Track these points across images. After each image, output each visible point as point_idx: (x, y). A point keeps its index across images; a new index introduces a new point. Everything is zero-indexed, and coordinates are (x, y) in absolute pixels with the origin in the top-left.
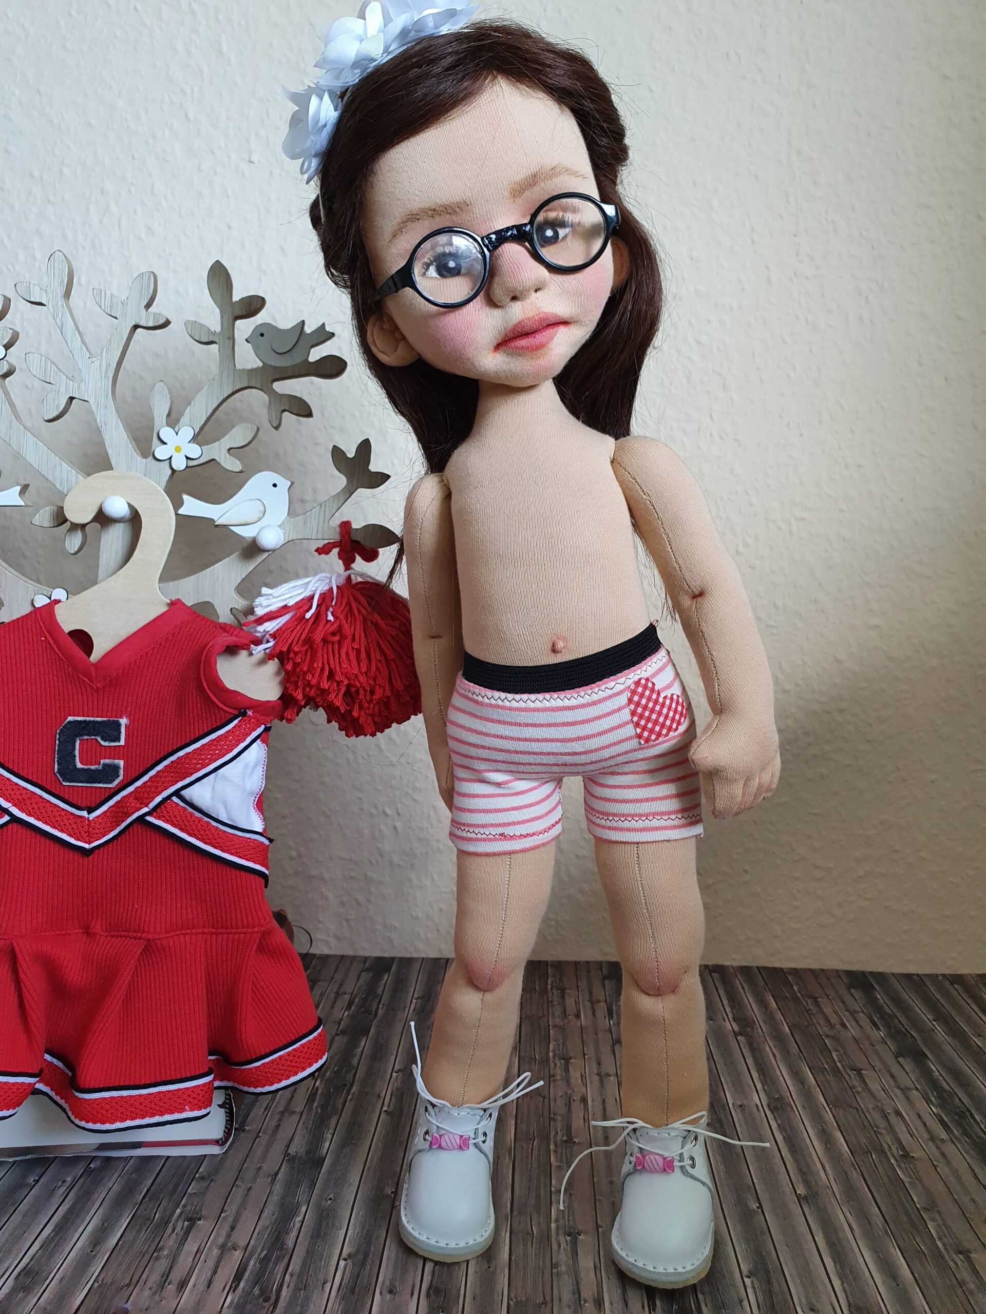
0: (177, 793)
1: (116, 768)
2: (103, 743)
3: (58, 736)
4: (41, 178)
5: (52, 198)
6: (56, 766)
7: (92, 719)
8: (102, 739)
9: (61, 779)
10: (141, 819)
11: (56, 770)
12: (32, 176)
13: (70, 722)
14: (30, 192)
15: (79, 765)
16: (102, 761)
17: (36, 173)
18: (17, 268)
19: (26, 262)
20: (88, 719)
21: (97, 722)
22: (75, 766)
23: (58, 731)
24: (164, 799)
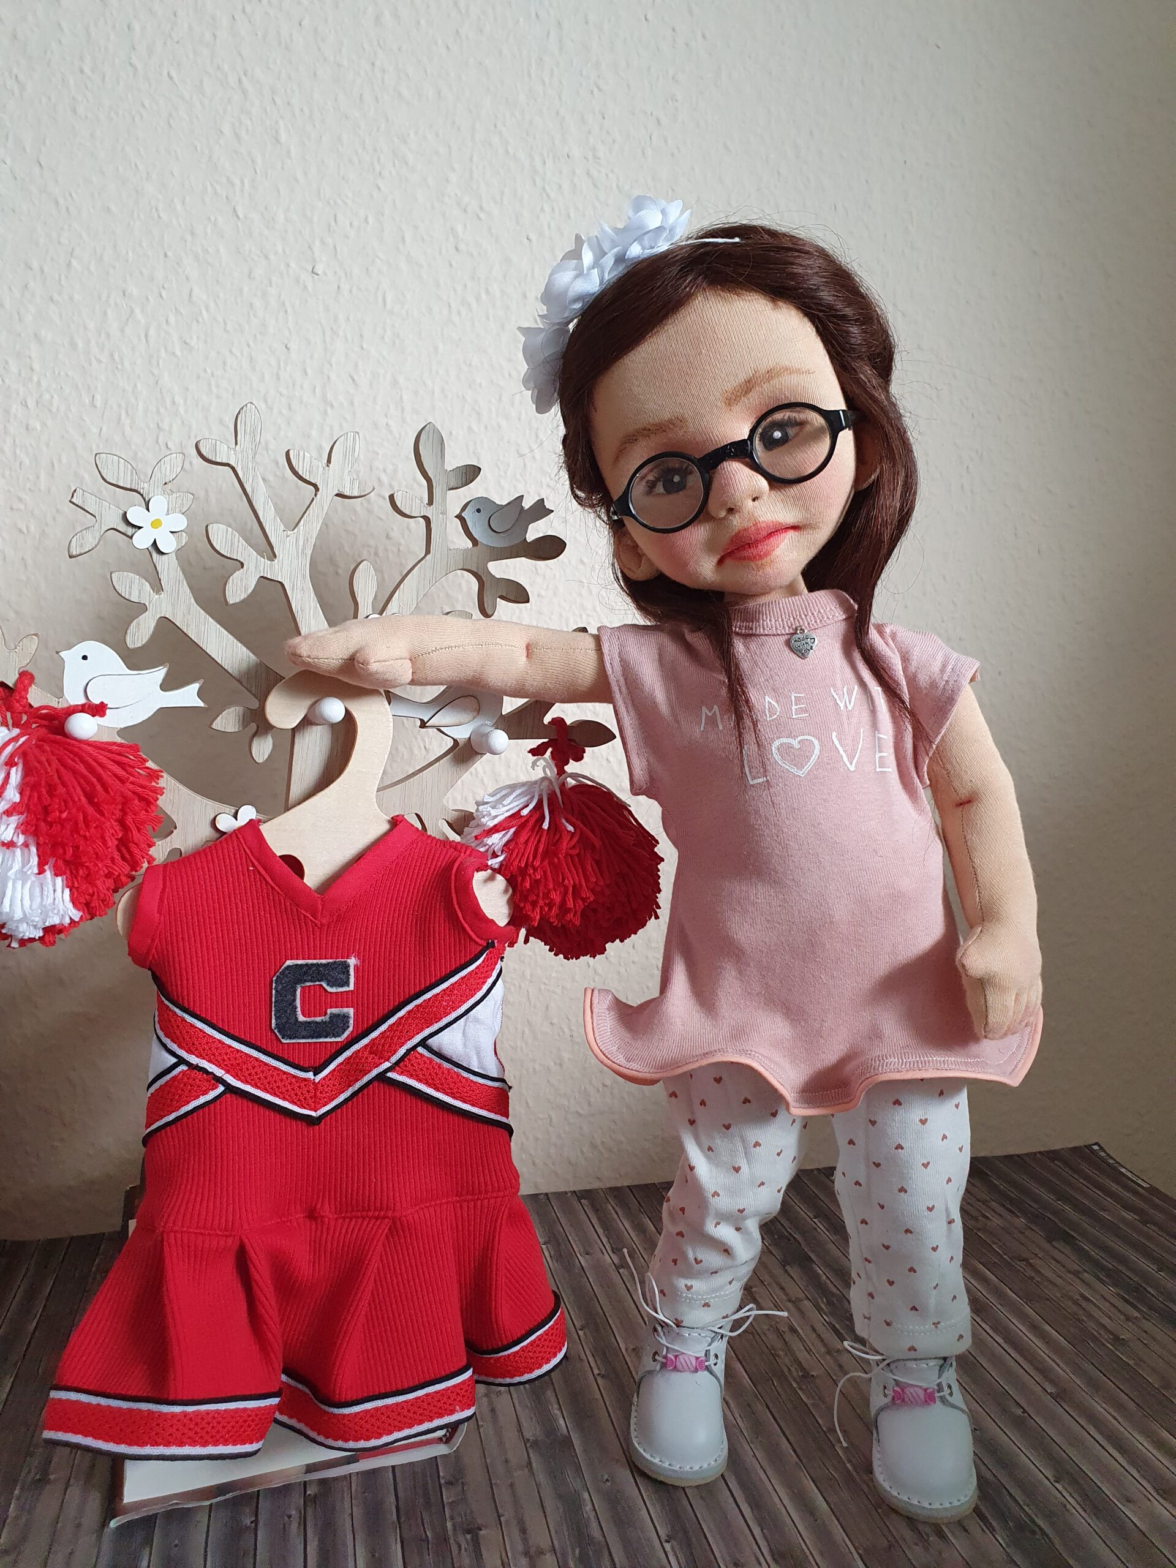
0: (423, 1043)
2: (329, 989)
8: (327, 985)
13: (288, 967)
20: (311, 961)
21: (322, 964)
23: (274, 979)
24: (409, 1051)
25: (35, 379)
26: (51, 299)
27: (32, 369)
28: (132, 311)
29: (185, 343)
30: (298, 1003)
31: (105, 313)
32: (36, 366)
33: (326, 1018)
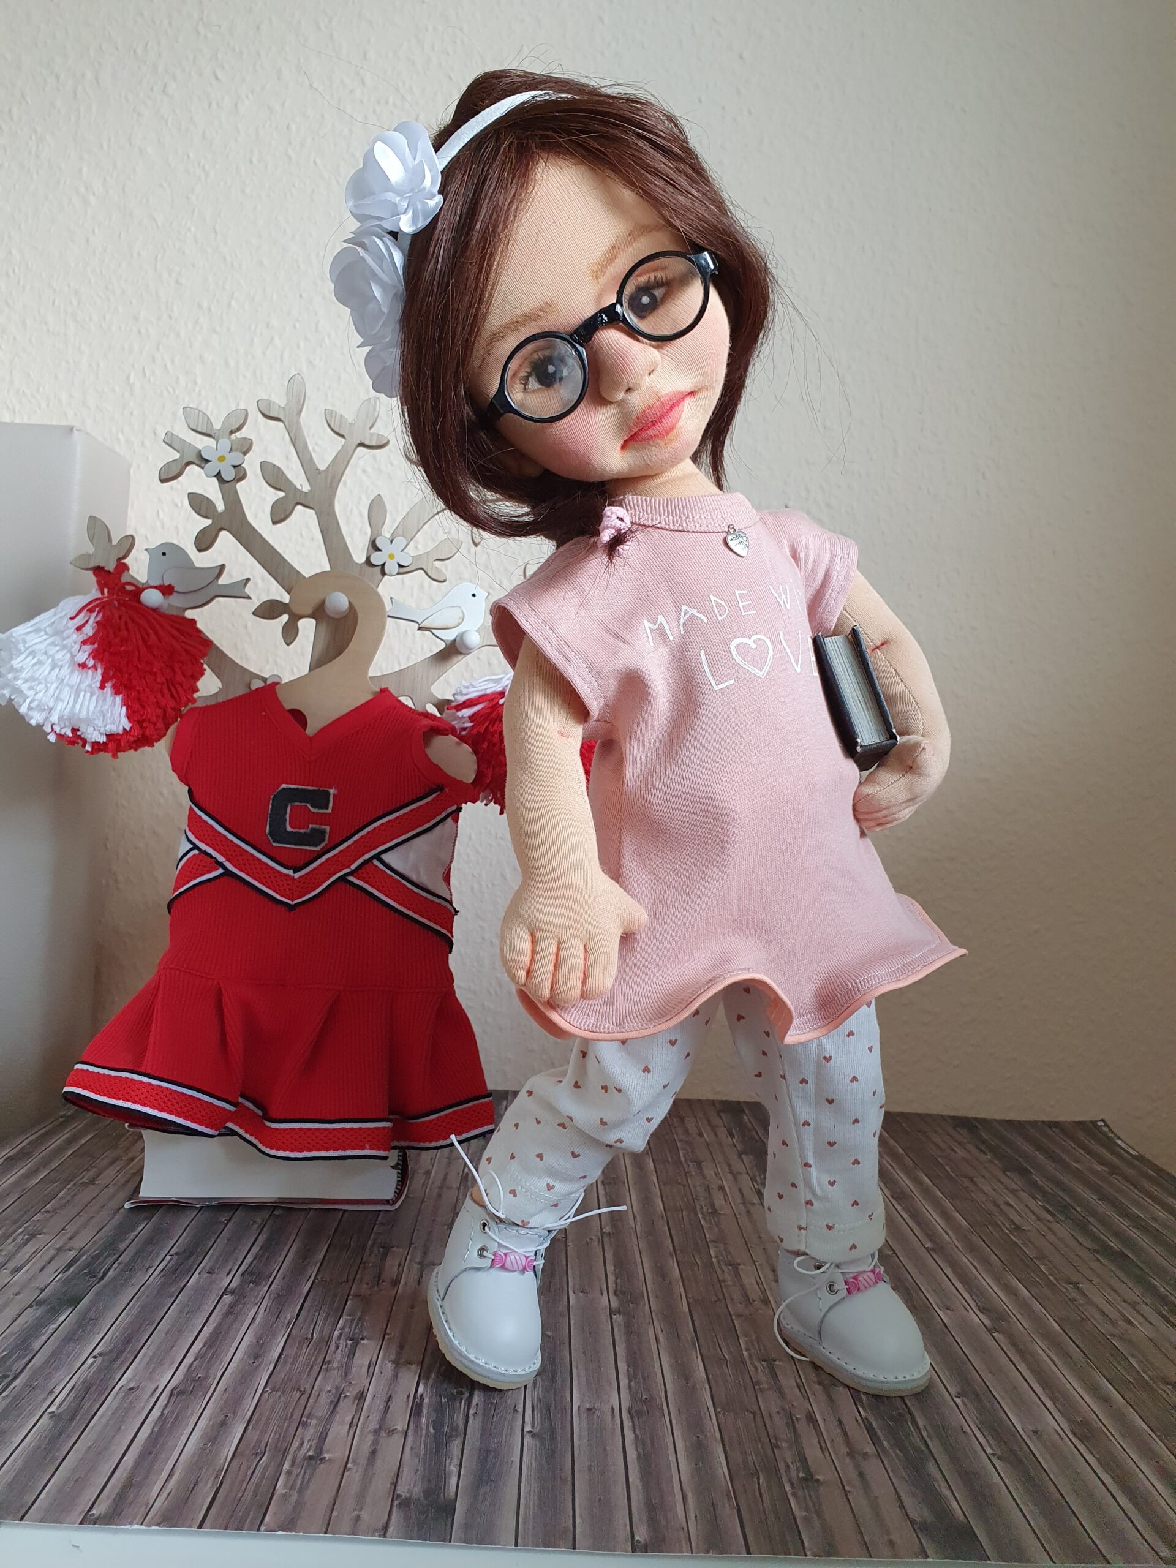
0: (377, 857)
1: (323, 832)
2: (312, 810)
3: (271, 802)
4: (210, 309)
5: (218, 329)
6: (268, 828)
7: (303, 787)
8: (312, 806)
9: (271, 840)
10: (343, 878)
11: (267, 831)
12: (200, 306)
13: (283, 789)
14: (197, 322)
15: (289, 829)
16: (310, 826)
17: (205, 305)
18: (177, 391)
19: (187, 385)
20: (300, 787)
21: (308, 790)
22: (285, 828)
23: (272, 797)
24: (366, 862)
25: (197, 390)
26: (214, 331)
27: (196, 383)
28: (272, 338)
29: (310, 362)
30: (288, 817)
31: (252, 341)
32: (199, 381)
33: (309, 831)
